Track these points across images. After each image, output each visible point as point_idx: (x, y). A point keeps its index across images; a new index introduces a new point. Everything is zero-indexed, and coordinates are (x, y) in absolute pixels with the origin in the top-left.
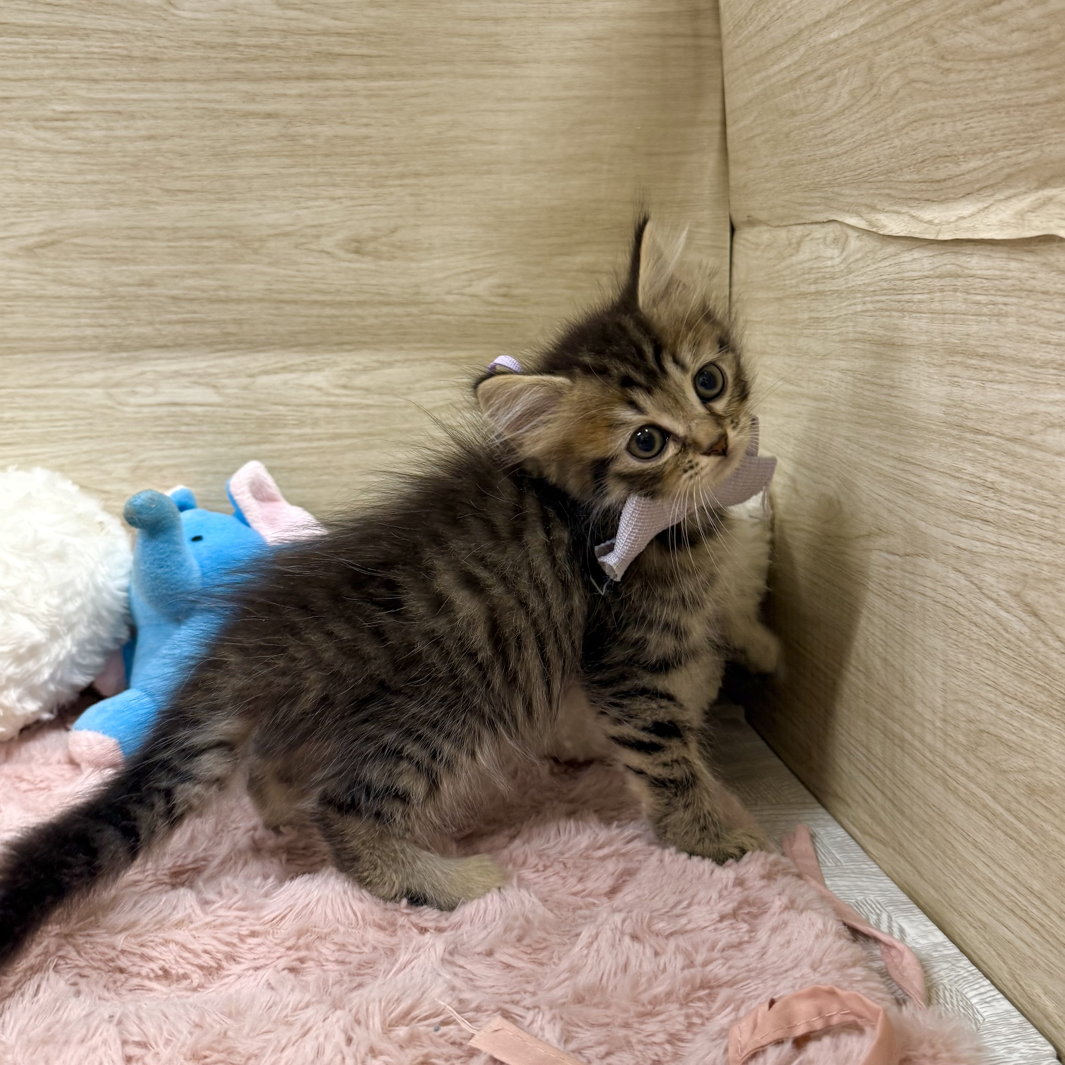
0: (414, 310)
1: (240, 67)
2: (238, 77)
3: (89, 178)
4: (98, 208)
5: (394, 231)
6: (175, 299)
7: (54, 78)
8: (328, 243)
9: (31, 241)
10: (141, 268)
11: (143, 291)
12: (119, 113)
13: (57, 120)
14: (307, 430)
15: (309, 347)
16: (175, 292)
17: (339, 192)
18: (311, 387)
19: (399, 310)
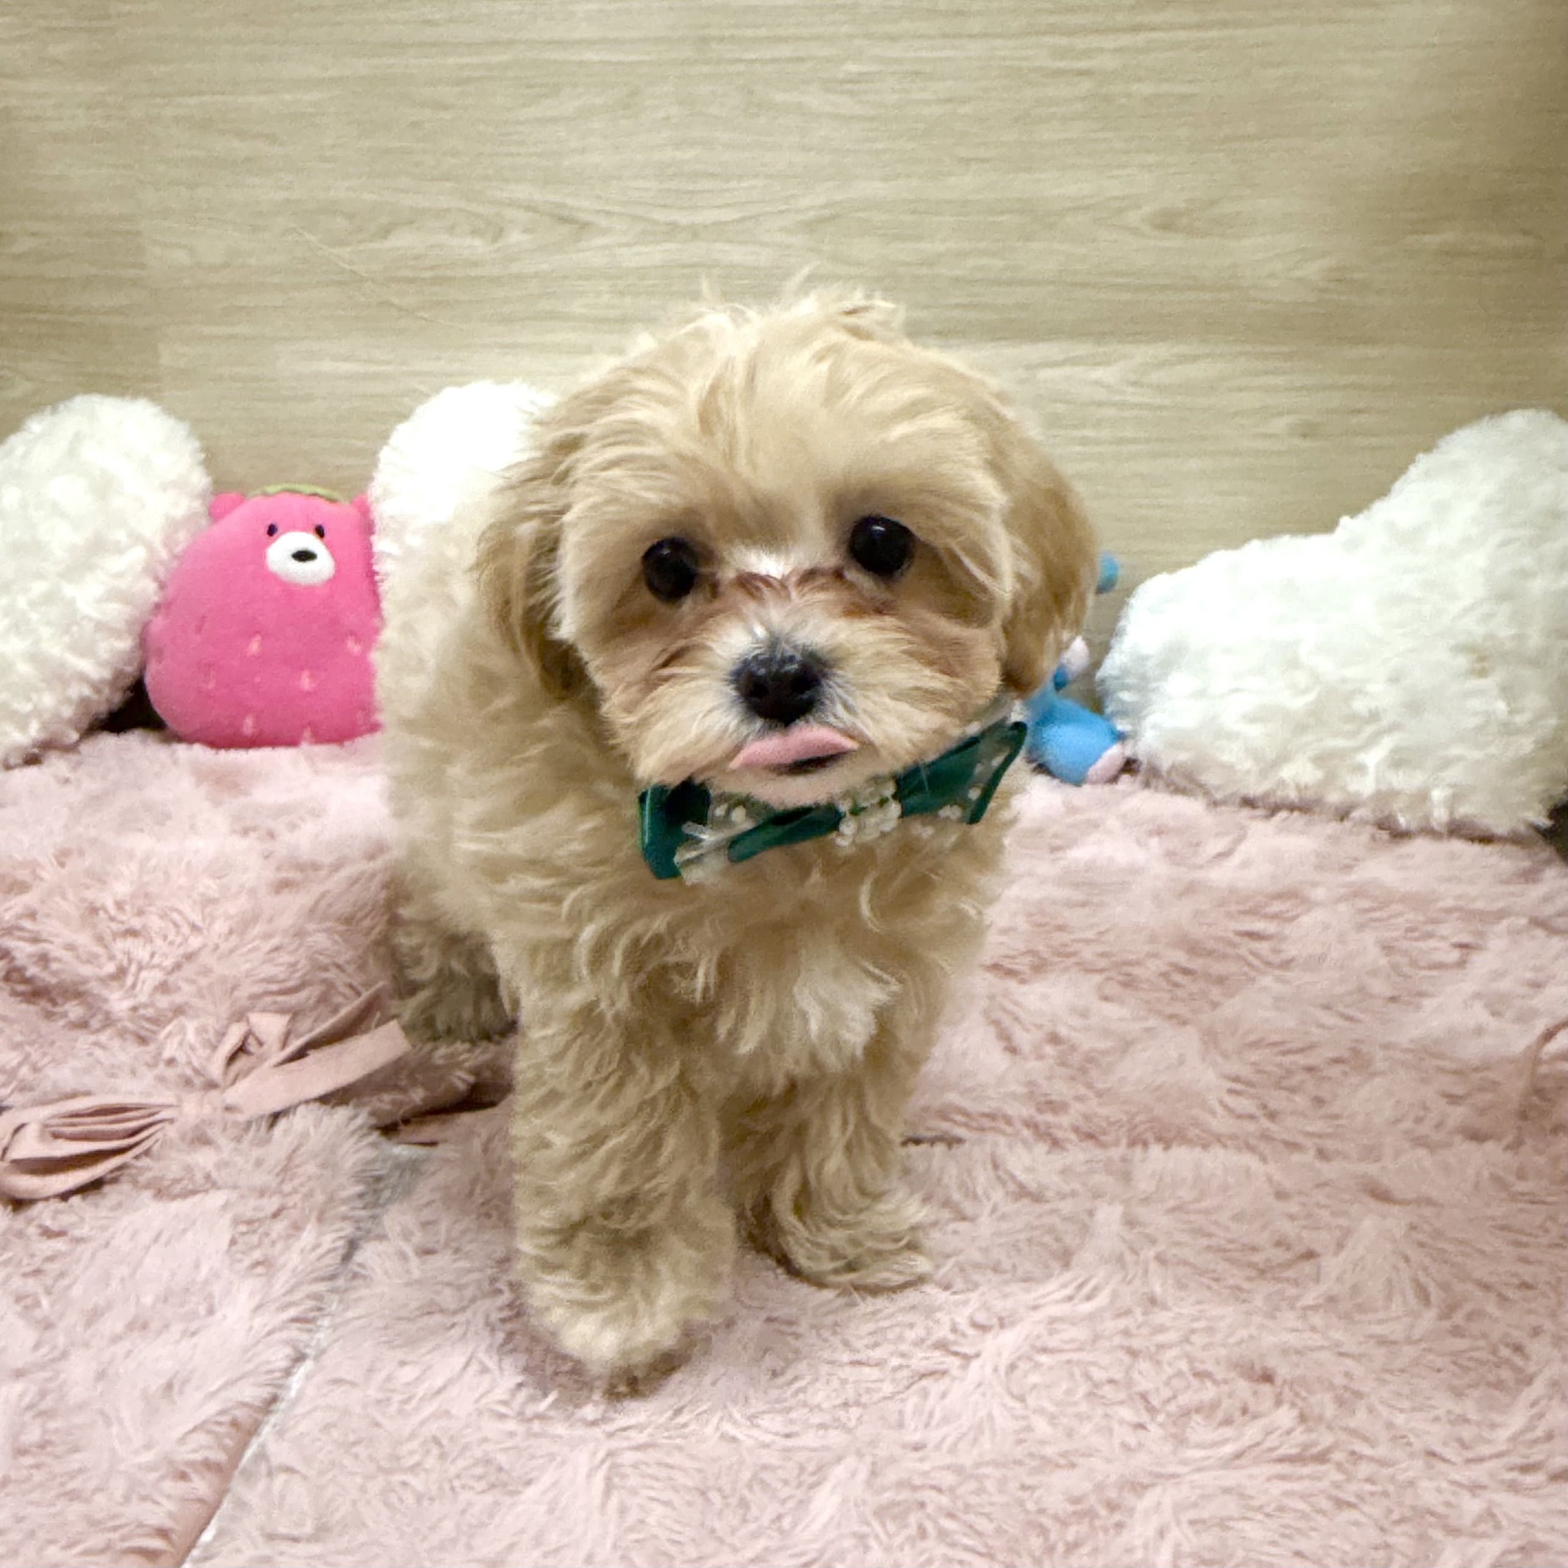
0: (1225, 296)
1: (1054, 19)
2: (1053, 30)
3: (879, 146)
4: (885, 179)
5: (1212, 203)
6: (957, 280)
7: (850, 37)
8: (1133, 217)
9: (812, 214)
10: (925, 246)
11: (924, 271)
12: (917, 73)
13: (850, 81)
14: (1089, 433)
15: (1101, 337)
16: (959, 272)
17: (1151, 159)
18: (1097, 383)
19: (1208, 296)
